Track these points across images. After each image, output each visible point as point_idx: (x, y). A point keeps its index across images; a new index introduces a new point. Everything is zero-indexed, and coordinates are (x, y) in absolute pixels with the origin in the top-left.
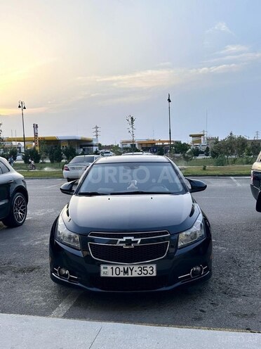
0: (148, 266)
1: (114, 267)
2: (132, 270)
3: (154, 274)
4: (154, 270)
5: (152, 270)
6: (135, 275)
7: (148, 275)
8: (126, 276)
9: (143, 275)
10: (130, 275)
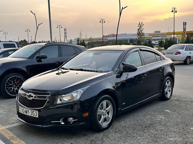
0: (35, 111)
1: (23, 109)
2: (28, 112)
3: (37, 117)
4: (37, 114)
5: (36, 114)
6: (29, 115)
7: (35, 116)
8: (26, 114)
9: (32, 116)
10: (27, 115)
